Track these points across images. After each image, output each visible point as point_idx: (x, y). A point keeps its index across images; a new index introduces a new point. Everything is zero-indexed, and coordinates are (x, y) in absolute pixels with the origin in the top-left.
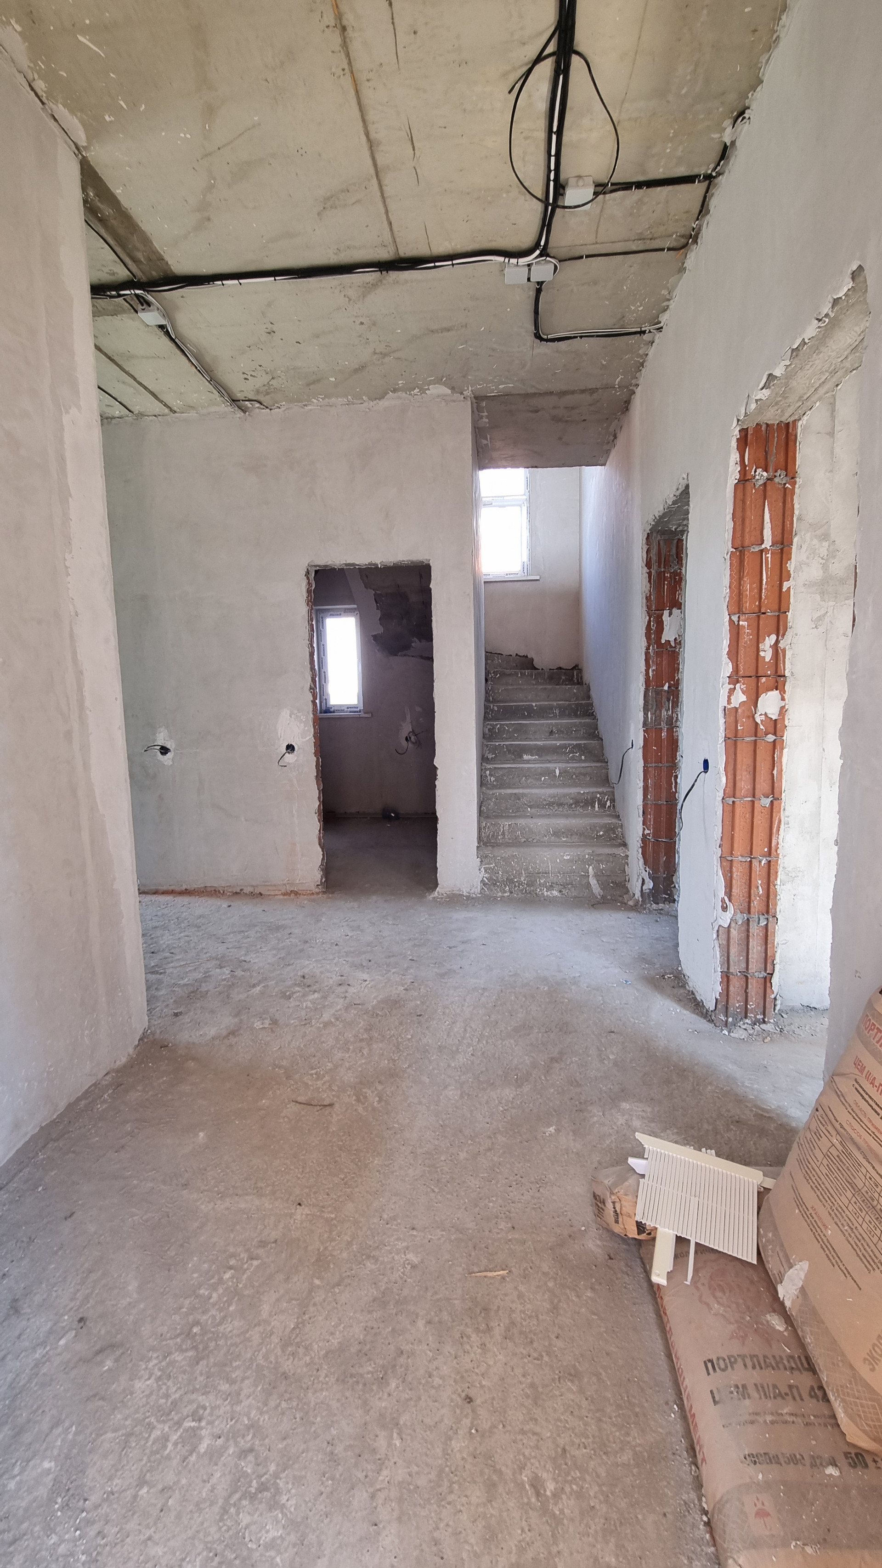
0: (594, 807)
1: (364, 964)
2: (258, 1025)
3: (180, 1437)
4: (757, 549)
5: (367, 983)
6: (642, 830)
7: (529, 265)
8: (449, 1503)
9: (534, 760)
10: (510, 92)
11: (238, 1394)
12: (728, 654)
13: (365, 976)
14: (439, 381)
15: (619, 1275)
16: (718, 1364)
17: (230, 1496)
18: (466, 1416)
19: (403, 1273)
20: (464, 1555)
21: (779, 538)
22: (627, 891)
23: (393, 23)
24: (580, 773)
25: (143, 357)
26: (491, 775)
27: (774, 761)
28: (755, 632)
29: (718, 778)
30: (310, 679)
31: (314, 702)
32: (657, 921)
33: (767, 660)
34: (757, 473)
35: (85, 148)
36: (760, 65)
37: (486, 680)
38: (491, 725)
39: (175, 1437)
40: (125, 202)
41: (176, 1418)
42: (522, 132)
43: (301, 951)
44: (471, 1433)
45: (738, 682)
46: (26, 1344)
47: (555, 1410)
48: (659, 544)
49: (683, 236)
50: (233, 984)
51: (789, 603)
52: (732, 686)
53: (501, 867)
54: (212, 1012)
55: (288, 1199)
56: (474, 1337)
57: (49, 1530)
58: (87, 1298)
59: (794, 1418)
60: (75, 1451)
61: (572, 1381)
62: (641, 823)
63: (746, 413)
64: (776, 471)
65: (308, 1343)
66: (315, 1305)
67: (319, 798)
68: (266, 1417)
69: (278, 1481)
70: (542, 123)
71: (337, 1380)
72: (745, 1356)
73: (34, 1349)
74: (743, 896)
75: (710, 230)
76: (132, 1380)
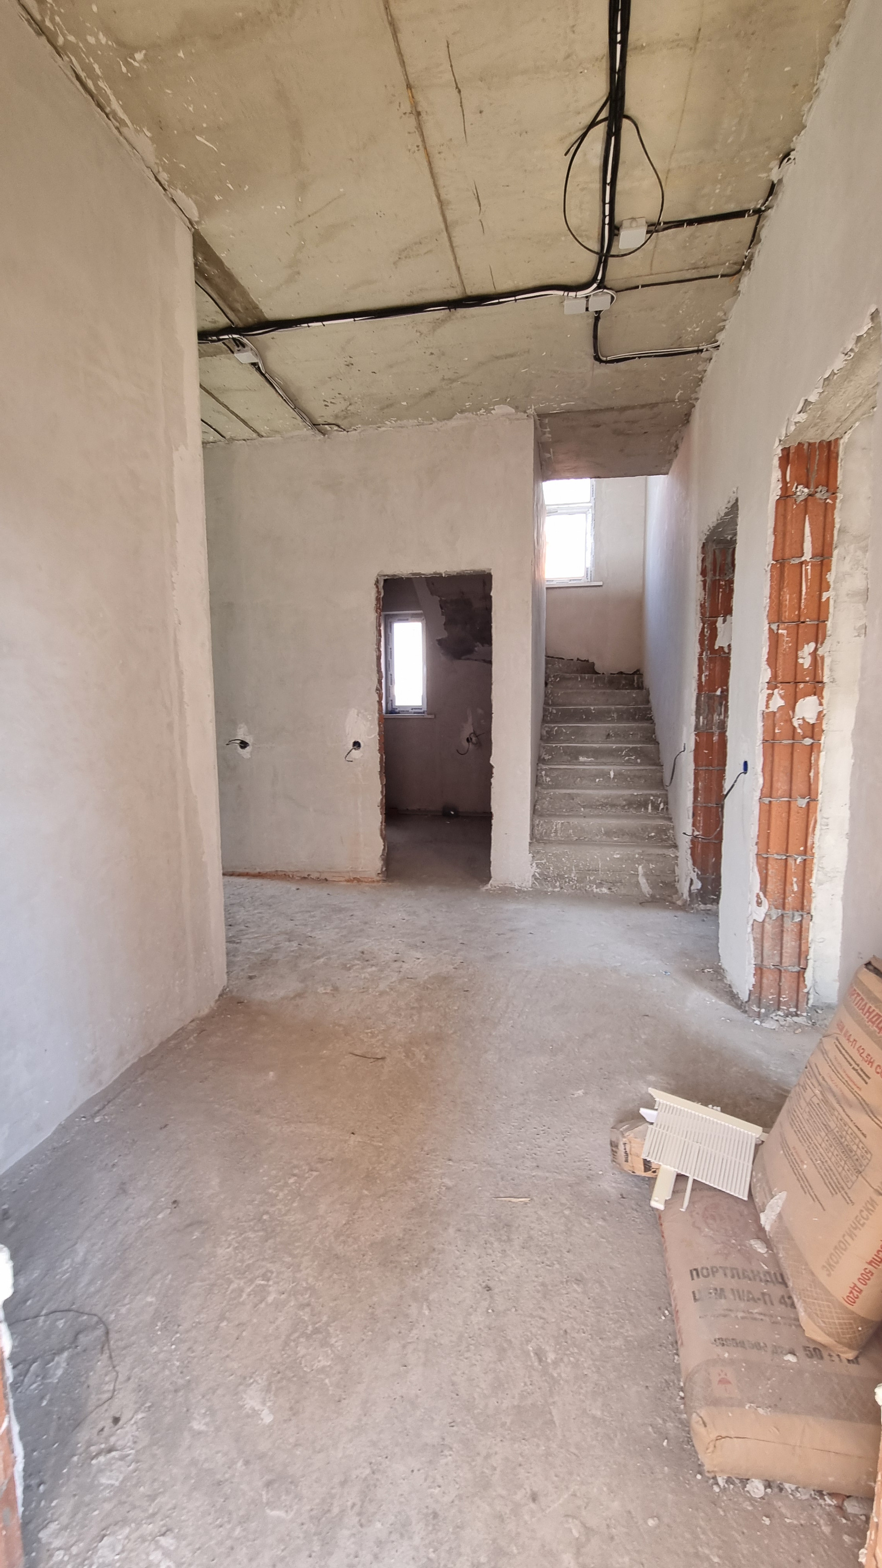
0: (648, 809)
1: (418, 944)
2: (321, 990)
3: (252, 1290)
4: (797, 561)
5: (420, 960)
6: (691, 831)
7: (587, 297)
8: (466, 1358)
9: (590, 762)
10: (566, 155)
11: (299, 1266)
12: (768, 660)
13: (418, 955)
14: (503, 402)
15: (629, 1211)
16: (702, 1272)
17: (290, 1335)
18: (485, 1300)
19: (439, 1192)
20: (476, 1395)
21: (819, 551)
22: (676, 892)
23: (461, 106)
24: (635, 776)
25: (236, 390)
26: (546, 775)
27: (811, 763)
28: (795, 640)
29: (756, 779)
30: (376, 681)
31: (380, 703)
32: (704, 921)
33: (806, 666)
34: (798, 490)
35: (197, 222)
36: (802, 113)
37: (546, 684)
38: (549, 727)
39: (249, 1290)
40: (227, 264)
41: (249, 1277)
42: (578, 185)
43: (362, 930)
44: (488, 1312)
45: (776, 687)
46: (132, 1215)
47: (561, 1304)
48: (715, 552)
49: (735, 264)
50: (300, 955)
51: (828, 613)
52: (770, 691)
53: (552, 863)
54: (282, 977)
55: (343, 1129)
56: (496, 1244)
57: (152, 1343)
58: (179, 1188)
59: (762, 1317)
60: (171, 1292)
61: (578, 1284)
62: (691, 825)
63: (786, 434)
64: (817, 487)
65: (357, 1235)
66: (363, 1208)
67: (382, 792)
68: (321, 1284)
69: (329, 1328)
70: (597, 176)
71: (380, 1264)
72: (727, 1268)
73: (139, 1219)
74: (778, 893)
75: (761, 257)
76: (215, 1247)
